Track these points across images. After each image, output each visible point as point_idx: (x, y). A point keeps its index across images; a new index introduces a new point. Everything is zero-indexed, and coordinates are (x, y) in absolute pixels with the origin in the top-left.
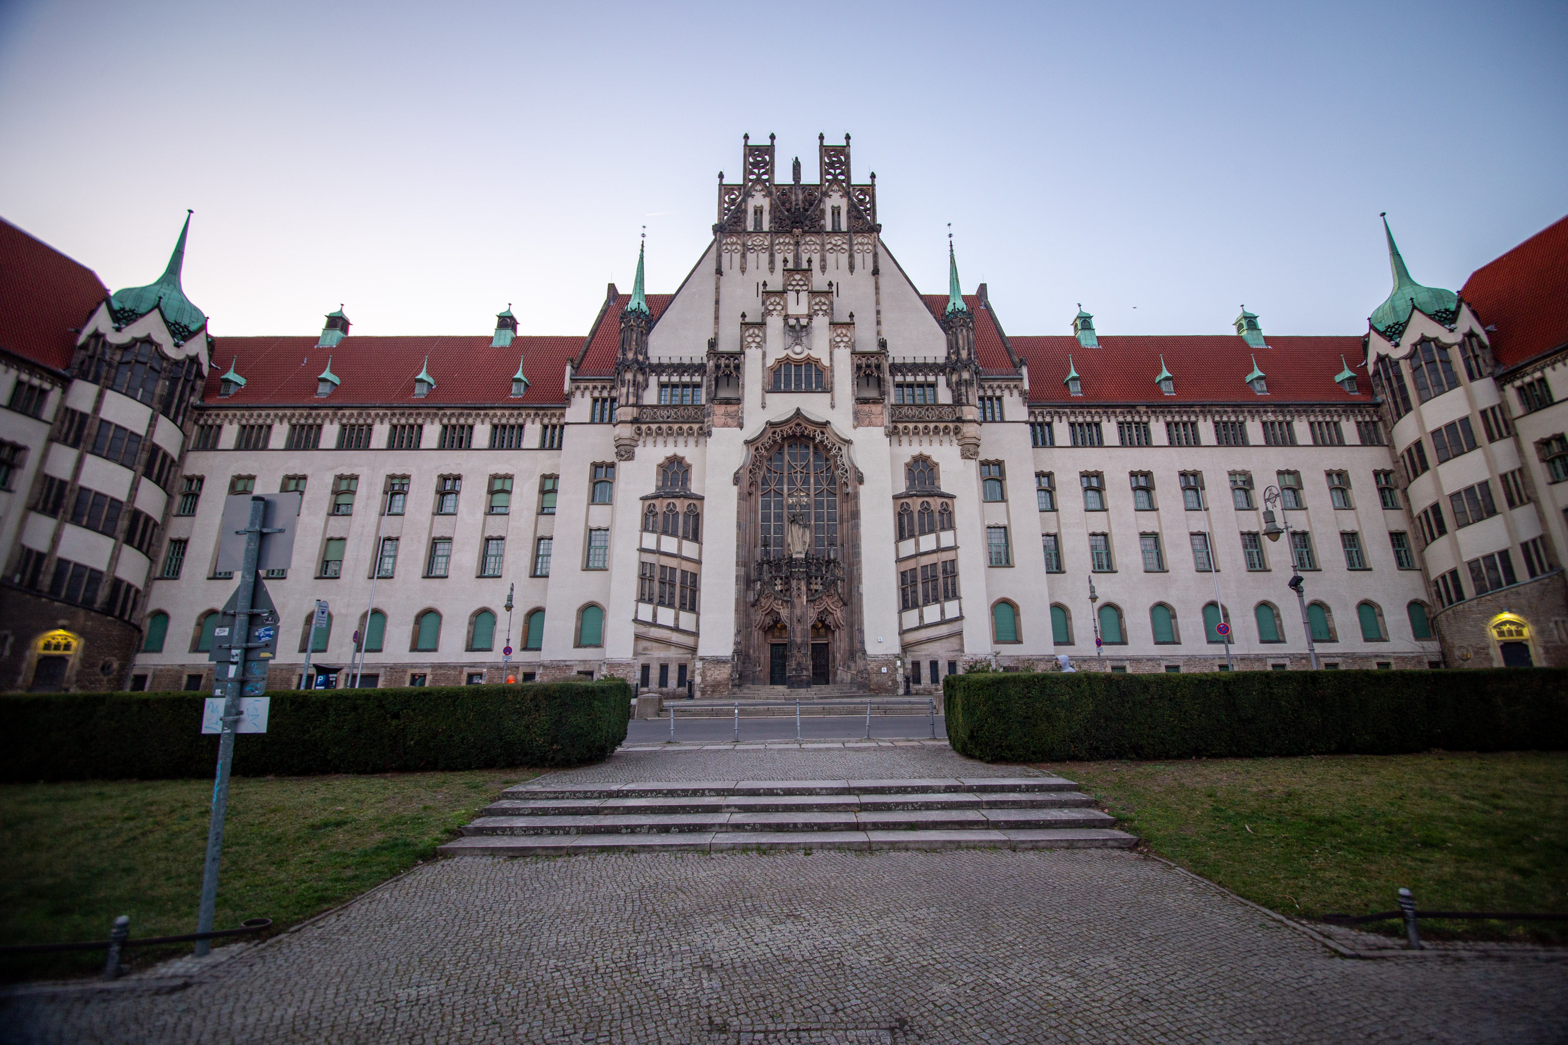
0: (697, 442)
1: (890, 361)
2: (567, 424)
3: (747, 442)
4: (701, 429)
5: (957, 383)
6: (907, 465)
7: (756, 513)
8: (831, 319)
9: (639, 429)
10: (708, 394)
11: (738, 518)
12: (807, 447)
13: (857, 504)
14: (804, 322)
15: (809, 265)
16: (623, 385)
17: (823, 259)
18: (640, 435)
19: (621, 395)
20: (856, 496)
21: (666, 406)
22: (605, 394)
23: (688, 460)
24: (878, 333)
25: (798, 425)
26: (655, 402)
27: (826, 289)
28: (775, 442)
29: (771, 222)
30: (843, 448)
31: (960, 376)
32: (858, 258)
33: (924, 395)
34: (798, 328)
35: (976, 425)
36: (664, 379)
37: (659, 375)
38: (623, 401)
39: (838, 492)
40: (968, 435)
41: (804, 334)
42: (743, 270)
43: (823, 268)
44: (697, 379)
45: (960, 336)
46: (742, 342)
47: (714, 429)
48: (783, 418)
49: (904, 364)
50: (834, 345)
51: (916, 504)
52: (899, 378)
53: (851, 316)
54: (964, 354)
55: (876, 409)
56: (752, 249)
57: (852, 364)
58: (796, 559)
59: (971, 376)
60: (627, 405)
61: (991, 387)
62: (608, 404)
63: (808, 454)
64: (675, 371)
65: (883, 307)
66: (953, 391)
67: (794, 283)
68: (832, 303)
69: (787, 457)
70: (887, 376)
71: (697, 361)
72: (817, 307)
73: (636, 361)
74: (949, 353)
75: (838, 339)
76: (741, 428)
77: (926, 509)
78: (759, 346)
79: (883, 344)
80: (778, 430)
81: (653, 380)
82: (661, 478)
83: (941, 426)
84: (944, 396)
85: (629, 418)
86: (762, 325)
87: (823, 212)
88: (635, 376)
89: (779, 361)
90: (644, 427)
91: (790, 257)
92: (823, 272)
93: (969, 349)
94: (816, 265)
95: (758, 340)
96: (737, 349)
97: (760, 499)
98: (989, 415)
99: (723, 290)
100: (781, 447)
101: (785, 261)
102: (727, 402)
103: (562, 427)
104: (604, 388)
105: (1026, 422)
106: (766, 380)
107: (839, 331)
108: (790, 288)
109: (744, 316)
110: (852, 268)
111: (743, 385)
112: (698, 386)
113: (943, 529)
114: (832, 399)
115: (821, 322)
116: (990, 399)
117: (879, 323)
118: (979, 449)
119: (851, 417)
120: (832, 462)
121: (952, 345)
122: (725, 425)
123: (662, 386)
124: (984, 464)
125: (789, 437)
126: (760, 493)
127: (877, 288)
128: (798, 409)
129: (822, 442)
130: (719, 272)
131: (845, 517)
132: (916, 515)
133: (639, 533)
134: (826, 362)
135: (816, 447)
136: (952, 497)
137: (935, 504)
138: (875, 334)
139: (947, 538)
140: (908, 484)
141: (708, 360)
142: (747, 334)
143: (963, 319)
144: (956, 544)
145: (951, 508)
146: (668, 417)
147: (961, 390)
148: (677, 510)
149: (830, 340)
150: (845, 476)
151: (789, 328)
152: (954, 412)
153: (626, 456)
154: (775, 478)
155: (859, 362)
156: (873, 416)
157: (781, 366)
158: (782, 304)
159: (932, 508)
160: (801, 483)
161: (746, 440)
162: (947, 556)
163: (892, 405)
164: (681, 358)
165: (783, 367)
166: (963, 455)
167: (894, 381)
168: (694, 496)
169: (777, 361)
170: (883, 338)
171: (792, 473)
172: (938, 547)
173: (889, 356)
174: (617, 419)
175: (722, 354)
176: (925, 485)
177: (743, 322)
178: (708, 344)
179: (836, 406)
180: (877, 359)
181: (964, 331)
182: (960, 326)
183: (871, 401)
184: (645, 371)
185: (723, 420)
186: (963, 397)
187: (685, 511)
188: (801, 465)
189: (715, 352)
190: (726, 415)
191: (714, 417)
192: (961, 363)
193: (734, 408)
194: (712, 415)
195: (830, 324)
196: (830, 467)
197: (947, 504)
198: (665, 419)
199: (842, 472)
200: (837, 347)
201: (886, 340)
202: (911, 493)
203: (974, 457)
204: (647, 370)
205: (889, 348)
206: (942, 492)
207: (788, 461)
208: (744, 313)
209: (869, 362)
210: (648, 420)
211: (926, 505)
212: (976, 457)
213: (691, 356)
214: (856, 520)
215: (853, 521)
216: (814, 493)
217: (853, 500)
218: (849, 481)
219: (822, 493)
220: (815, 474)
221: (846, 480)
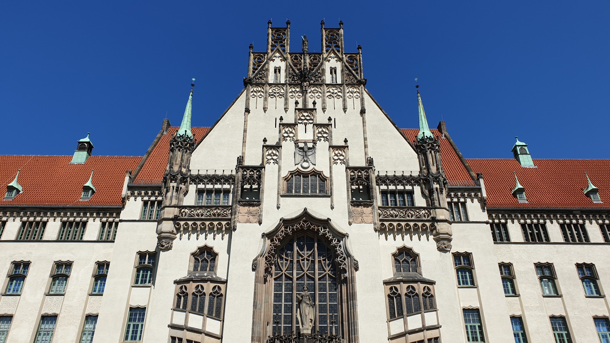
0: (224, 235)
1: (376, 174)
2: (121, 221)
3: (264, 235)
4: (228, 224)
5: (429, 191)
6: (393, 255)
7: (270, 294)
8: (330, 143)
9: (178, 224)
10: (234, 197)
11: (255, 298)
12: (312, 239)
13: (353, 287)
14: (310, 145)
15: (314, 106)
16: (168, 191)
17: (324, 102)
18: (178, 229)
19: (166, 198)
20: (353, 280)
21: (201, 207)
22: (154, 198)
23: (216, 250)
24: (366, 154)
25: (305, 221)
26: (193, 204)
27: (327, 122)
28: (287, 235)
29: (286, 77)
30: (341, 240)
31: (432, 186)
32: (349, 102)
33: (404, 200)
34: (306, 149)
35: (447, 224)
36: (201, 186)
37: (197, 184)
38: (167, 203)
39: (337, 276)
40: (441, 231)
41: (310, 153)
42: (265, 109)
43: (324, 109)
44: (226, 186)
45: (429, 156)
47: (238, 225)
48: (294, 216)
49: (387, 177)
50: (333, 162)
51: (403, 289)
52: (384, 187)
53: (346, 141)
54: (433, 169)
55: (368, 210)
56: (272, 95)
57: (347, 176)
58: (303, 334)
59: (441, 186)
60: (170, 206)
63: (313, 244)
64: (210, 181)
66: (427, 197)
67: (303, 118)
68: (331, 132)
69: (296, 248)
70: (374, 184)
71: (228, 173)
72: (319, 135)
73: (181, 172)
74: (421, 169)
75: (336, 158)
76: (260, 223)
77: (411, 293)
78: (276, 162)
79: (370, 162)
80: (290, 225)
81: (192, 188)
82: (193, 264)
83: (420, 224)
84: (420, 201)
85: (171, 216)
86: (278, 147)
87: (323, 70)
88: (178, 184)
89: (292, 174)
90: (182, 223)
91: (300, 101)
92: (324, 112)
93: (437, 166)
94: (319, 106)
95: (275, 157)
96: (259, 164)
97: (273, 282)
98: (456, 216)
99: (249, 123)
100: (292, 239)
101: (297, 103)
102: (250, 204)
103: (117, 224)
105: (487, 223)
106: (281, 187)
107: (337, 152)
108: (300, 121)
109: (265, 140)
110: (345, 109)
111: (263, 190)
112: (227, 192)
113: (427, 310)
114: (332, 201)
115: (322, 146)
116: (456, 204)
117: (366, 146)
118: (452, 243)
119: (347, 215)
120: (332, 251)
121: (425, 163)
122: (248, 221)
123: (200, 192)
124: (457, 256)
125: (298, 231)
126: (273, 277)
127: (364, 122)
128: (305, 209)
129: (324, 235)
130: (247, 111)
131: (344, 298)
133: (170, 312)
134: (327, 174)
135: (319, 240)
136: (432, 283)
137: (420, 288)
138: (363, 155)
139: (430, 318)
140: (395, 270)
141: (237, 172)
142: (267, 153)
143: (431, 143)
144: (438, 324)
145: (432, 293)
146: (202, 215)
147: (433, 196)
148: (204, 291)
149: (330, 158)
150: (344, 263)
151: (299, 150)
152: (429, 213)
153: (166, 246)
154: (286, 264)
155: (352, 174)
156: (364, 215)
157: (292, 177)
158: (294, 132)
159: (417, 291)
160: (307, 269)
161: (264, 233)
162: (432, 334)
163: (379, 207)
164: (215, 170)
165: (294, 177)
166: (439, 247)
167: (379, 188)
168: (219, 279)
169: (290, 172)
170: (370, 157)
171: (300, 261)
172: (423, 326)
173: (375, 170)
174: (161, 217)
175: (248, 168)
176: (410, 271)
177: (265, 145)
178: (238, 160)
179: (335, 206)
180: (366, 172)
181: (433, 152)
182: (428, 149)
183: (362, 203)
184: (187, 180)
185: (246, 217)
186: (435, 201)
187: (211, 291)
188: (307, 253)
189: (242, 166)
190: (249, 213)
191: (239, 215)
192: (432, 176)
193: (256, 208)
194: (237, 213)
195: (330, 147)
196: (331, 255)
197: (429, 289)
198: (200, 217)
199: (341, 259)
200: (335, 163)
201: (372, 158)
202: (398, 278)
203: (447, 249)
204: (189, 179)
205: (374, 165)
206: (424, 278)
207: (297, 250)
208: (265, 138)
209: (360, 174)
210: (186, 217)
211: (411, 289)
212: (449, 249)
213: (223, 169)
214: (354, 301)
215: (351, 302)
216: (318, 278)
217: (351, 283)
218: (347, 267)
219: (325, 277)
220: (319, 261)
221: (344, 267)
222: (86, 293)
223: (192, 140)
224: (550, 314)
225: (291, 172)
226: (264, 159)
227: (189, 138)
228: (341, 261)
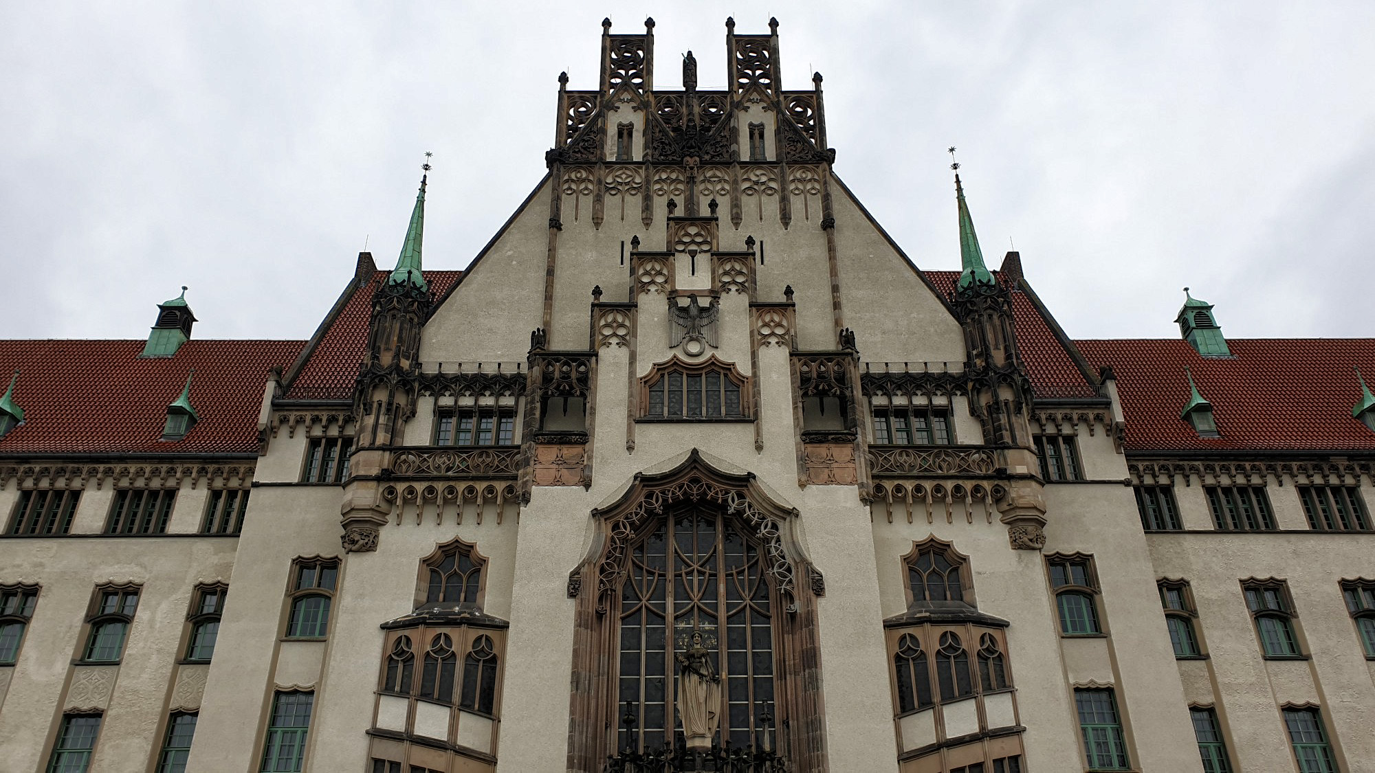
0: (500, 515)
1: (862, 369)
2: (256, 485)
3: (596, 514)
4: (510, 489)
5: (989, 407)
6: (906, 559)
7: (611, 655)
8: (751, 297)
9: (391, 491)
10: (527, 425)
11: (575, 665)
12: (711, 524)
13: (812, 636)
14: (704, 302)
15: (713, 211)
16: (368, 412)
17: (736, 205)
18: (391, 502)
19: (362, 430)
20: (810, 620)
21: (446, 449)
22: (334, 432)
23: (482, 551)
24: (837, 322)
25: (695, 480)
26: (426, 442)
27: (743, 248)
28: (650, 512)
29: (646, 147)
30: (780, 524)
31: (996, 395)
32: (796, 204)
33: (929, 430)
34: (694, 311)
35: (1034, 484)
36: (446, 401)
37: (437, 395)
38: (365, 440)
39: (773, 612)
40: (1021, 502)
41: (705, 321)
42: (597, 221)
43: (736, 220)
44: (507, 401)
45: (988, 327)
46: (592, 335)
47: (534, 490)
48: (666, 469)
49: (887, 376)
50: (758, 341)
51: (930, 639)
52: (880, 400)
53: (789, 292)
54: (999, 357)
55: (842, 453)
56: (613, 189)
57: (793, 374)
58: (693, 749)
59: (1017, 395)
60: (372, 448)
61: (1051, 419)
62: (336, 452)
63: (715, 536)
64: (468, 388)
65: (844, 278)
66: (983, 423)
67: (686, 239)
68: (753, 272)
69: (672, 544)
70: (858, 393)
71: (508, 370)
72: (726, 279)
73: (397, 368)
74: (969, 355)
75: (766, 331)
76: (587, 485)
77: (951, 650)
78: (623, 342)
79: (847, 339)
80: (657, 490)
81: (425, 406)
82: (425, 585)
83: (968, 485)
84: (967, 432)
85: (375, 471)
86: (629, 308)
87: (734, 132)
88: (392, 396)
89: (660, 368)
90: (401, 487)
91: (680, 201)
92: (737, 225)
93: (1006, 349)
94: (723, 212)
95: (622, 332)
96: (585, 347)
97: (619, 626)
98: (1052, 469)
99: (561, 254)
100: (663, 523)
101: (672, 205)
102: (563, 439)
103: (246, 494)
104: (333, 420)
105: (1127, 483)
106: (636, 400)
107: (767, 319)
108: (681, 248)
110: (786, 219)
111: (593, 409)
112: (509, 413)
113: (989, 690)
114: (758, 433)
115: (733, 304)
116: (1053, 440)
117: (837, 306)
118: (1046, 531)
119: (794, 466)
120: (759, 553)
121: (975, 344)
122: (558, 482)
123: (442, 414)
124: (1055, 562)
125: (677, 503)
126: (619, 615)
127: (831, 249)
128: (695, 452)
129: (740, 513)
130: (555, 224)
131: (790, 662)
132: (932, 661)
133: (371, 698)
134: (744, 369)
135: (727, 525)
136: (1002, 625)
137: (970, 638)
138: (830, 325)
139: (999, 711)
140: (911, 597)
141: (531, 368)
142: (602, 322)
143: (990, 297)
144: (1018, 724)
145: (1001, 649)
146: (448, 469)
147: (1000, 420)
148: (453, 649)
149: (752, 332)
150: (787, 579)
151: (677, 313)
152: (989, 461)
153: (361, 542)
154: (649, 583)
155: (805, 369)
156: (835, 465)
157: (663, 376)
158: (666, 274)
159: (964, 646)
160: (700, 594)
161: (596, 509)
162: (1003, 748)
163: (870, 447)
164: (480, 364)
165: (666, 377)
166: (1015, 541)
167: (870, 403)
168: (489, 620)
169: (656, 367)
170: (847, 330)
171: (684, 575)
172: (983, 727)
173: (859, 359)
174: (351, 474)
175: (557, 356)
176: (946, 599)
177: (596, 302)
178: (532, 339)
179: (766, 444)
180: (838, 364)
181: (995, 317)
182: (986, 309)
183: (830, 437)
184: (412, 386)
185: (553, 472)
186: (1004, 432)
187: (470, 649)
188: (700, 558)
189: (543, 352)
190: (560, 462)
191: (536, 467)
192: (995, 373)
193: (577, 450)
194: (532, 463)
195: (750, 306)
196: (757, 562)
197: (992, 638)
198: (443, 473)
199: (781, 570)
200: (764, 343)
201: (852, 332)
202: (918, 615)
203: (1036, 545)
204: (416, 385)
205: (858, 347)
206: (980, 614)
207: (675, 549)
208: (597, 287)
209: (823, 368)
210: (410, 474)
211: (950, 640)
212: (1040, 546)
213: (499, 361)
214: (814, 669)
215: (807, 671)
216: (726, 615)
217: (806, 626)
218: (796, 589)
219: (742, 615)
220: (727, 575)
221: (788, 588)
222: (172, 660)
223: (424, 294)
224: (1283, 701)
225: (659, 365)
226: (594, 335)
227: (418, 289)
228: (779, 574)
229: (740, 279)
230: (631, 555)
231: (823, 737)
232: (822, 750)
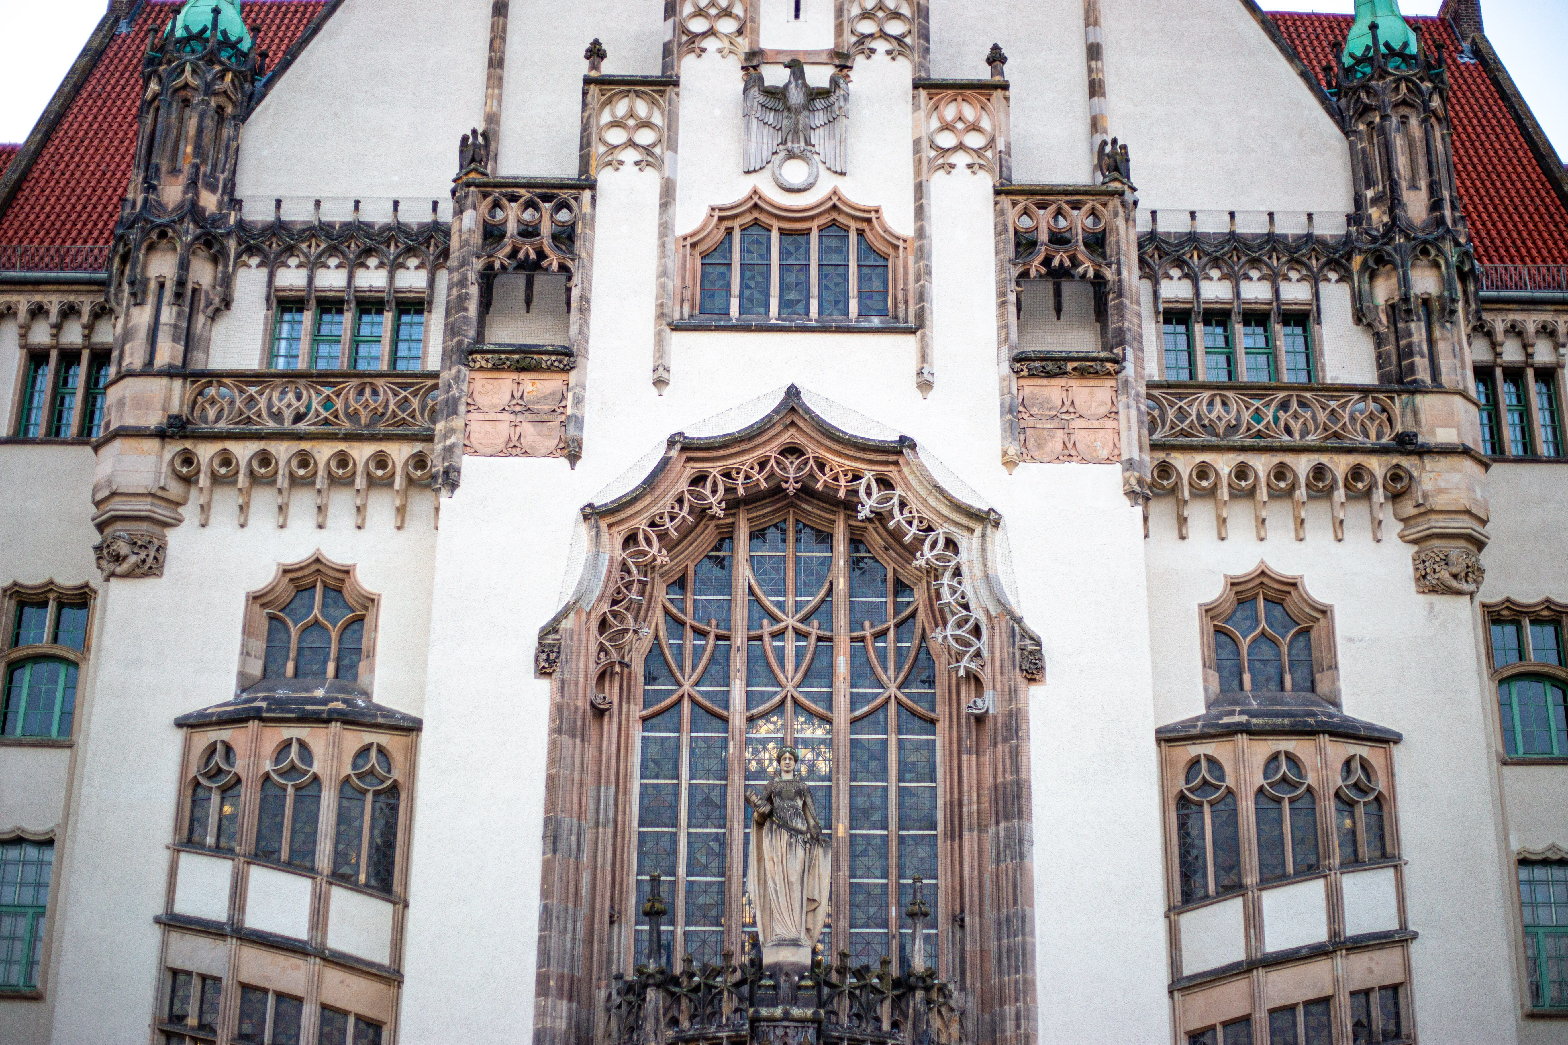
0: (401, 511)
1: (1143, 224)
3: (592, 514)
4: (420, 461)
5: (1392, 308)
6: (1209, 611)
7: (621, 787)
8: (919, 67)
9: (188, 459)
10: (452, 330)
11: (551, 805)
12: (825, 538)
13: (1016, 759)
14: (819, 75)
16: (138, 299)
18: (188, 481)
19: (127, 335)
20: (1013, 726)
21: (291, 376)
22: (73, 335)
23: (366, 580)
24: (1095, 125)
25: (792, 450)
26: (252, 362)
28: (702, 514)
30: (962, 539)
31: (1405, 282)
33: (1270, 351)
34: (796, 97)
35: (1468, 465)
36: (292, 277)
37: (272, 264)
38: (135, 356)
39: (941, 711)
40: (1440, 502)
41: (819, 118)
44: (412, 278)
45: (1399, 142)
46: (585, 144)
47: (468, 464)
48: (735, 425)
49: (1193, 238)
50: (929, 160)
51: (1245, 765)
52: (1175, 288)
53: (996, 58)
54: (1416, 206)
55: (1092, 397)
57: (1000, 231)
58: (776, 970)
59: (1445, 282)
60: (148, 371)
61: (1515, 331)
62: (80, 375)
63: (828, 563)
64: (333, 250)
66: (1379, 340)
68: (923, 13)
69: (745, 575)
70: (1131, 275)
71: (415, 215)
72: (867, 27)
73: (194, 211)
74: (1358, 202)
75: (946, 140)
76: (574, 458)
77: (1285, 786)
78: (650, 158)
79: (1114, 162)
80: (714, 469)
81: (250, 286)
82: (259, 646)
83: (1340, 465)
84: (1346, 357)
85: (154, 419)
86: (662, 85)
88: (184, 266)
89: (723, 215)
90: (205, 452)
93: (1433, 189)
95: (645, 137)
96: (569, 170)
97: (637, 734)
98: (1510, 434)
100: (727, 536)
102: (524, 360)
104: (69, 312)
106: (674, 284)
107: (950, 112)
109: (596, 53)
111: (585, 298)
112: (415, 303)
113: (1353, 861)
114: (924, 357)
115: (880, 83)
116: (1514, 375)
117: (1095, 88)
118: (1486, 558)
119: (994, 422)
120: (919, 596)
121: (1372, 174)
122: (513, 448)
123: (283, 305)
125: (754, 499)
126: (637, 711)
128: (793, 393)
129: (880, 517)
131: (970, 808)
132: (1247, 808)
133: (163, 857)
134: (898, 220)
135: (856, 541)
136: (1386, 738)
137: (1323, 764)
138: (1084, 127)
139: (1366, 900)
140: (1215, 687)
141: (459, 212)
142: (606, 117)
143: (1407, 79)
144: (1403, 926)
145: (1381, 785)
146: (299, 418)
147: (1409, 334)
148: (316, 768)
149: (917, 143)
150: (972, 650)
151: (762, 99)
152: (1384, 416)
153: (133, 559)
154: (698, 652)
155: (1026, 222)
156: (1078, 423)
157: (729, 232)
158: (741, 14)
159: (1311, 779)
160: (799, 676)
161: (590, 505)
162: (1370, 971)
163: (1150, 385)
164: (357, 203)
165: (737, 235)
166: (1424, 577)
167: (1156, 294)
168: (383, 716)
169: (717, 214)
170: (1114, 141)
171: (766, 638)
172: (1335, 934)
173: (1135, 203)
174: (108, 424)
175: (512, 188)
176: (1282, 688)
177: (594, 74)
178: (461, 152)
179: (937, 381)
180: (1093, 213)
181: (1414, 122)
182: (1396, 105)
183: (1070, 366)
184: (223, 247)
185: (504, 429)
186: (1417, 359)
187: (347, 770)
188: (799, 606)
189: (485, 180)
190: (518, 409)
191: (470, 416)
192: (1407, 237)
193: (549, 384)
194: (462, 409)
195: (916, 86)
196: (913, 615)
197: (1365, 766)
198: (287, 424)
199: (959, 632)
200: (942, 167)
201: (1124, 147)
202: (1226, 720)
203: (1464, 586)
204: (232, 245)
205: (1135, 178)
206: (1346, 719)
207: (750, 587)
208: (596, 42)
209: (1062, 223)
210: (222, 425)
211: (1284, 768)
212: (1472, 587)
213: (395, 195)
214: (1015, 822)
215: (1002, 825)
216: (849, 716)
217: (1005, 740)
218: (988, 669)
219: (882, 716)
220: (852, 640)
221: (973, 666)
223: (245, 55)
225: (721, 210)
226: (589, 144)
227: (234, 46)
228: (958, 639)
229: (895, 28)
230: (661, 595)
231: (1029, 948)
232: (1025, 970)
